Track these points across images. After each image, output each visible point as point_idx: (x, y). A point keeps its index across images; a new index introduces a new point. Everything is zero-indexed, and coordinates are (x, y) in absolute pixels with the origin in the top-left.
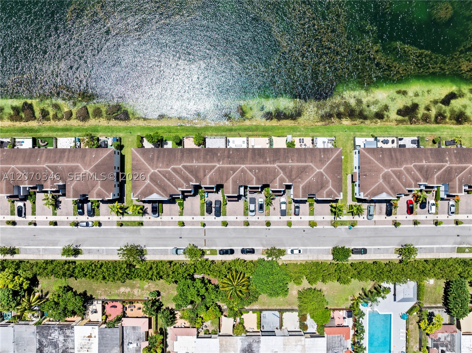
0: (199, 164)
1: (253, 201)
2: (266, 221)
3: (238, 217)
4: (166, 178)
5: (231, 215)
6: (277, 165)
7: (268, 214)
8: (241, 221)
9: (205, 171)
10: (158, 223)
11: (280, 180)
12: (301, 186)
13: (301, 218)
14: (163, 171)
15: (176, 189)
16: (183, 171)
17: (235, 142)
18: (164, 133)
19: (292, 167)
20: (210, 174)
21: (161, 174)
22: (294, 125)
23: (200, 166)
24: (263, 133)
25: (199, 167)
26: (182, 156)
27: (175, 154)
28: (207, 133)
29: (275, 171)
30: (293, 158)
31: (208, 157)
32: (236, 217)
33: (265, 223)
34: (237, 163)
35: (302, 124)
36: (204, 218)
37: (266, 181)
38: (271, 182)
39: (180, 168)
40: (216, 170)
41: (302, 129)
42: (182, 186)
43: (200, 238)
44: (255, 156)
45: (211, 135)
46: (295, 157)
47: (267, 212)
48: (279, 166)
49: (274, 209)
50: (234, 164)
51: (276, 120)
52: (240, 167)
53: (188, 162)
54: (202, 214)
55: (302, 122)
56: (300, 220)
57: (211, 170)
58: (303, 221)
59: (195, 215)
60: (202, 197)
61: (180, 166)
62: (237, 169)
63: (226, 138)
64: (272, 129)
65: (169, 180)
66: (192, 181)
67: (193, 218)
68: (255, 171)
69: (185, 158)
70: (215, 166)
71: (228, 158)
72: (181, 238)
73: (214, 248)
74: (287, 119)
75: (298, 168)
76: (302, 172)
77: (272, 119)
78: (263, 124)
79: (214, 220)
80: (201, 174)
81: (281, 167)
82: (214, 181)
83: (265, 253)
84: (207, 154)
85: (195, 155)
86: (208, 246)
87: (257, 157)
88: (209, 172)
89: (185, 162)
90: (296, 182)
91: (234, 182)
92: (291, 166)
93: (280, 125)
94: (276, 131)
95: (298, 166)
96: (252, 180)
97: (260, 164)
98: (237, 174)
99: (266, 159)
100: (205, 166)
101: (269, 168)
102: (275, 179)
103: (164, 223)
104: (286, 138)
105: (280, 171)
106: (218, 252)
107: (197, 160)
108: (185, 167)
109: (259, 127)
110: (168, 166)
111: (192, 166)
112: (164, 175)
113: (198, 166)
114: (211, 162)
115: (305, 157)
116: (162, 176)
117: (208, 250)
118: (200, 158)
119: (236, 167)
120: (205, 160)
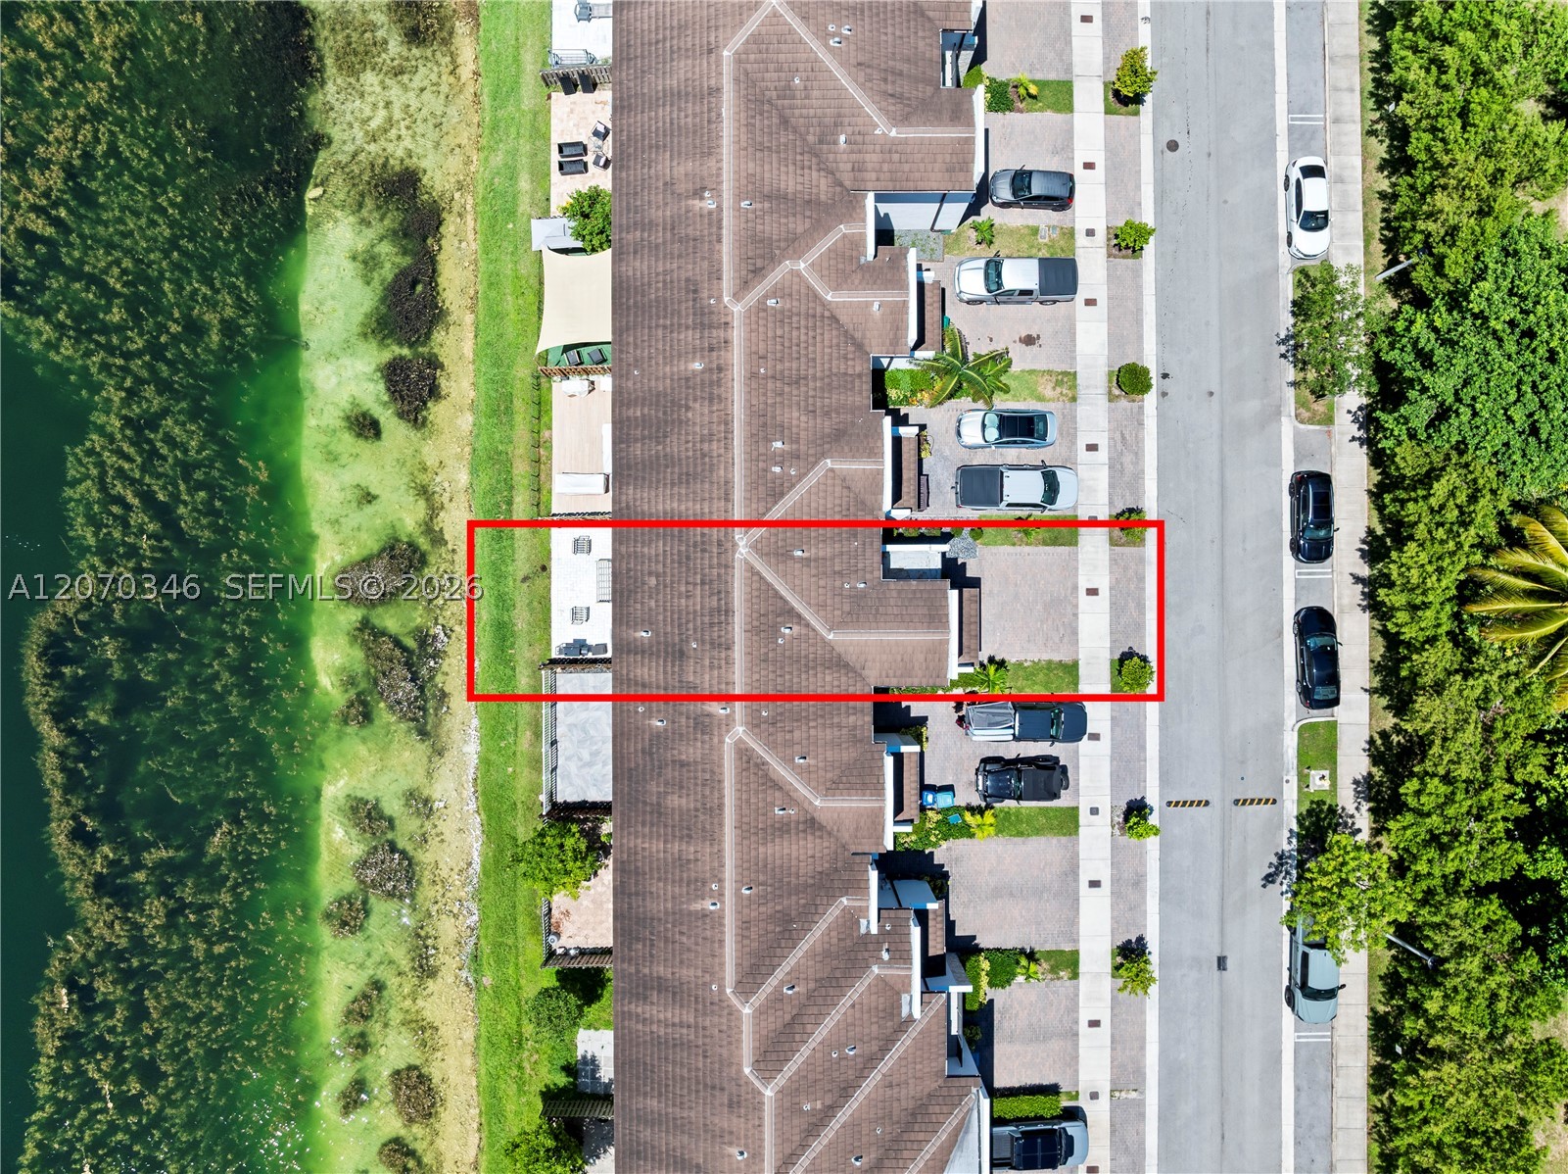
0: (729, 872)
1: (980, 484)
2: (1112, 398)
3: (1084, 584)
4: (830, 1111)
5: (1075, 632)
6: (737, 296)
7: (1067, 380)
8: (1113, 561)
9: (783, 829)
10: (1127, 1115)
11: (840, 281)
12: (886, 130)
13: (1089, 166)
14: (782, 1137)
15: (913, 1032)
16: (778, 990)
17: (581, 604)
18: (520, 1083)
19: (750, 187)
20: (803, 790)
21: (804, 1146)
22: (469, 218)
23: (741, 866)
24: (518, 418)
25: (752, 870)
26: (673, 991)
27: (659, 1042)
28: (520, 794)
29: (782, 317)
30: (682, 187)
31: (674, 801)
32: (1084, 599)
33: (1124, 403)
34: (723, 593)
35: (468, 162)
36: (1094, 811)
37: (847, 381)
38: (859, 346)
39: (760, 1013)
40: (772, 745)
41: (498, 160)
42: (893, 992)
43: (1224, 838)
44: (671, 461)
45: (535, 763)
46: (680, 170)
47: (1048, 392)
48: (744, 286)
49: (1029, 341)
50: (728, 612)
51: (438, 335)
52: (752, 571)
53: (716, 955)
54: (1069, 821)
55: (454, 163)
56: (1099, 172)
57: (776, 785)
58: (1111, 151)
59: (1073, 870)
60: (953, 827)
61: (747, 1011)
62: (762, 590)
63: (554, 662)
64: (494, 356)
65: (846, 1092)
66: (852, 918)
67: (1095, 884)
68: (781, 459)
69: (687, 973)
70: (744, 754)
71: (682, 655)
72: (1221, 963)
73: (1291, 741)
74: (433, 261)
75: (754, 146)
76: (785, 122)
77: (434, 363)
78: (466, 421)
79: (1104, 746)
80: (802, 853)
81: (753, 271)
82: (848, 755)
83: (1320, 407)
84: (659, 811)
85: (660, 899)
86: (1279, 782)
87: (674, 446)
88: (789, 798)
89: (713, 972)
90: (858, 168)
91: (858, 611)
92: (739, 197)
93: (473, 309)
94: (511, 331)
95: (740, 150)
96: (845, 482)
97: (727, 422)
98: (801, 594)
99: (687, 380)
100: (744, 829)
101: (755, 356)
102: (834, 318)
103: (1126, 1078)
104: (550, 258)
105: (776, 276)
106: (1319, 716)
107: (698, 886)
108: (751, 976)
109: (482, 443)
110: (743, 1102)
111: (744, 926)
112: (814, 1129)
113: (740, 882)
114: (715, 782)
115: (677, 96)
116: (817, 1146)
117: (1303, 780)
118: (682, 862)
119: (749, 601)
120: (701, 825)
